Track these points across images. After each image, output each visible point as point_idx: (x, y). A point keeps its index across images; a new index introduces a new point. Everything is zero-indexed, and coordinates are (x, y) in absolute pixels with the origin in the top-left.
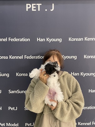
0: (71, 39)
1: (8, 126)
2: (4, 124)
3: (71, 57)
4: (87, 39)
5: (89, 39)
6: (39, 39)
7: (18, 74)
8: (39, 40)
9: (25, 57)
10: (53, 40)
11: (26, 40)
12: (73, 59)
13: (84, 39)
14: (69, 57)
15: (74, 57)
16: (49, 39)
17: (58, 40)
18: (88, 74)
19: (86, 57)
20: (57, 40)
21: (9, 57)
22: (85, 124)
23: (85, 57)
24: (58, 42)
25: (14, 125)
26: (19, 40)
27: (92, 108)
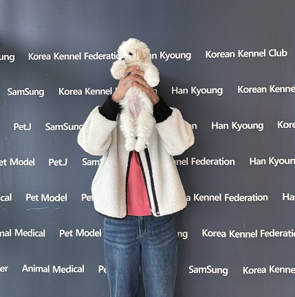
0: (210, 54)
1: (80, 235)
2: (71, 232)
3: (212, 91)
4: (243, 53)
5: (247, 54)
10: (173, 56)
12: (215, 95)
13: (237, 54)
14: (207, 91)
15: (217, 91)
16: (164, 55)
17: (183, 55)
18: (248, 126)
19: (242, 89)
20: (181, 56)
21: (84, 92)
22: (245, 235)
23: (239, 89)
24: (184, 59)
25: (92, 234)
26: (106, 57)
27: (257, 198)
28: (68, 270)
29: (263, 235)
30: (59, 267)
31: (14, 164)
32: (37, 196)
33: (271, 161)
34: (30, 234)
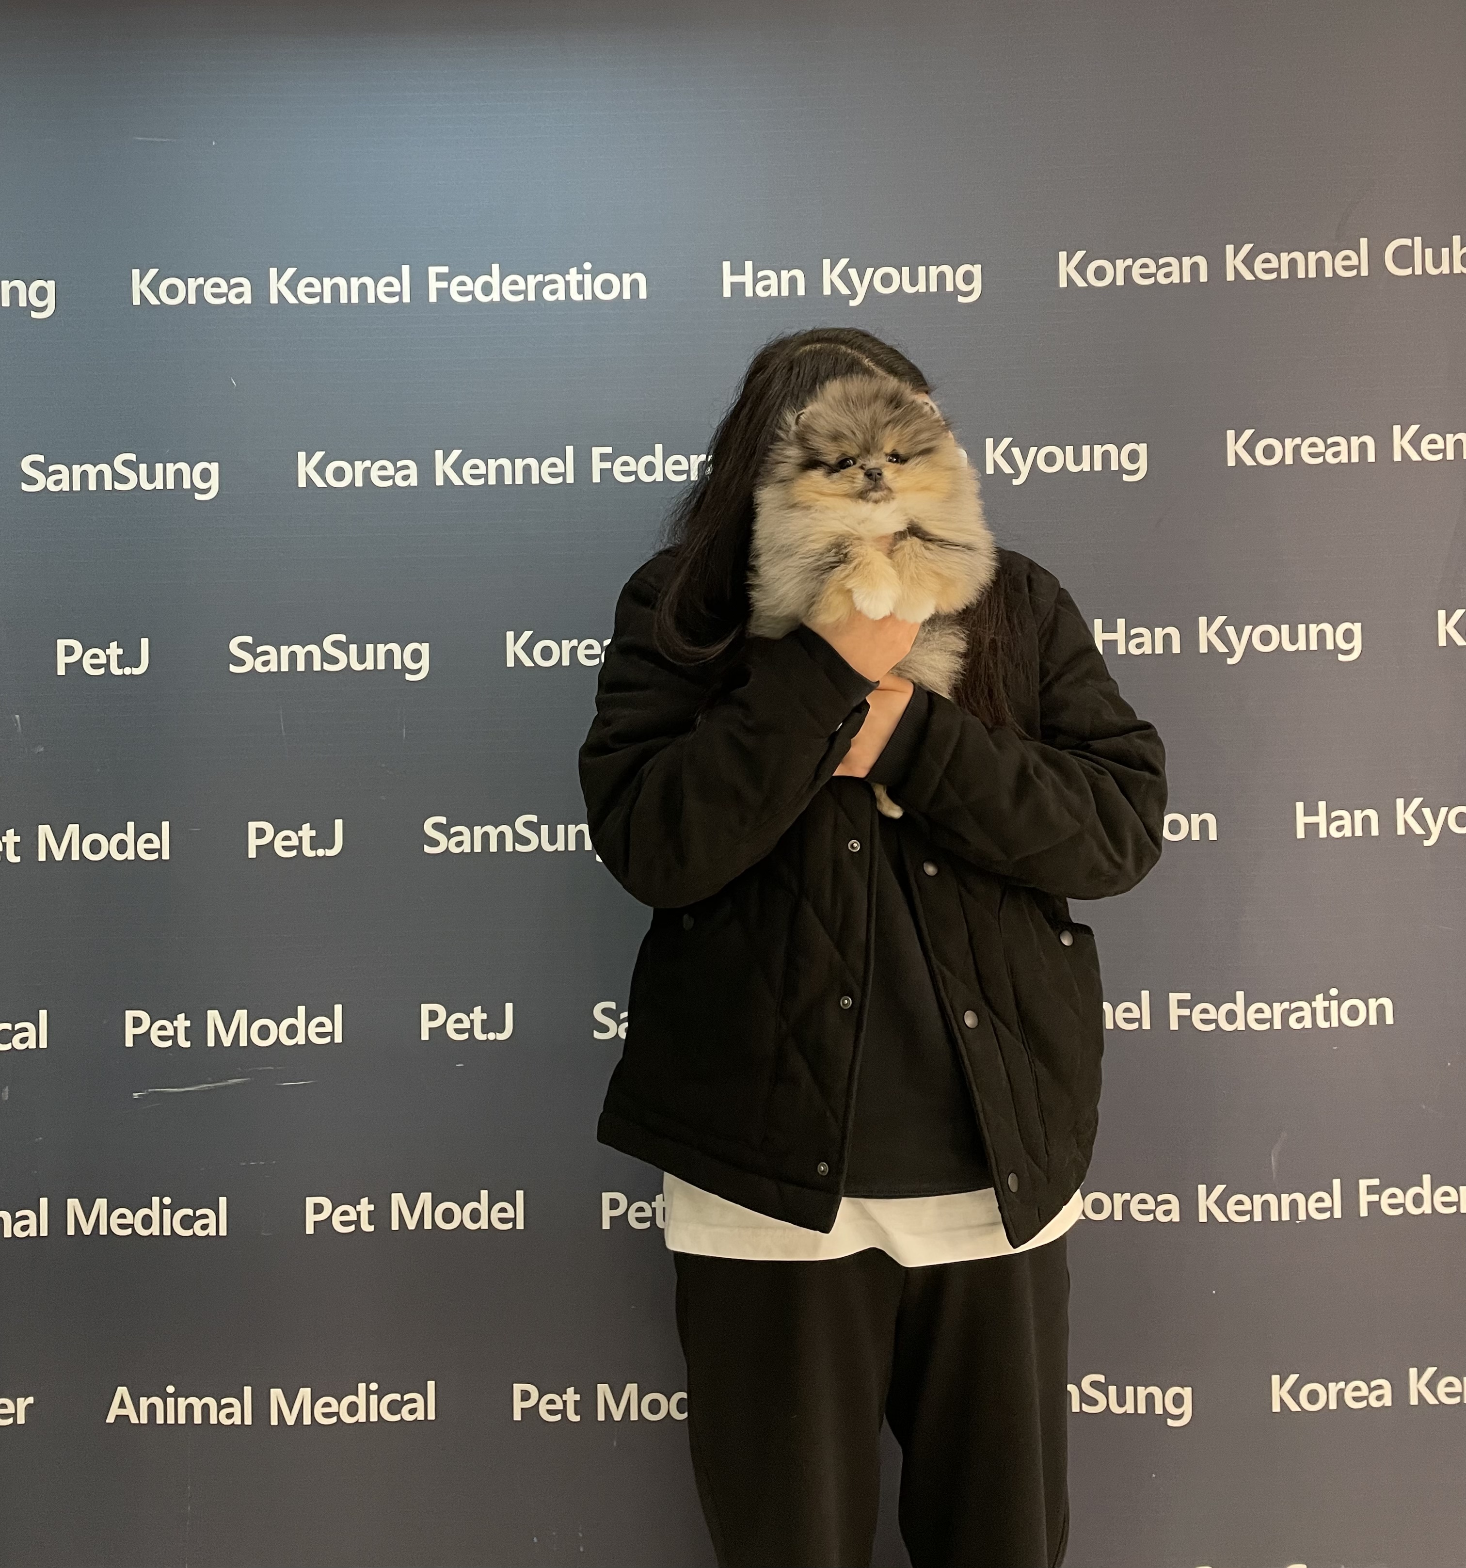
0: (1081, 269)
1: (411, 1225)
2: (365, 1207)
3: (1093, 458)
4: (1249, 262)
5: (1272, 266)
6: (747, 278)
7: (528, 649)
8: (739, 288)
9: (597, 465)
10: (887, 280)
11: (607, 287)
13: (1218, 264)
14: (1064, 458)
15: (1119, 457)
16: (845, 277)
17: (941, 277)
18: (1280, 637)
19: (1250, 447)
20: (928, 278)
21: (427, 470)
22: (1280, 1207)
24: (946, 299)
25: (475, 1216)
26: (540, 287)
27: (1340, 1015)
28: (353, 1409)
29: (1374, 1206)
30: (305, 1393)
31: (59, 856)
32: (182, 1022)
33: (1404, 816)
34: (147, 1222)
